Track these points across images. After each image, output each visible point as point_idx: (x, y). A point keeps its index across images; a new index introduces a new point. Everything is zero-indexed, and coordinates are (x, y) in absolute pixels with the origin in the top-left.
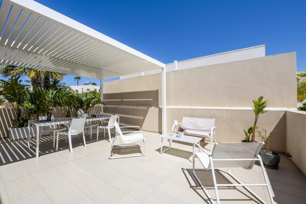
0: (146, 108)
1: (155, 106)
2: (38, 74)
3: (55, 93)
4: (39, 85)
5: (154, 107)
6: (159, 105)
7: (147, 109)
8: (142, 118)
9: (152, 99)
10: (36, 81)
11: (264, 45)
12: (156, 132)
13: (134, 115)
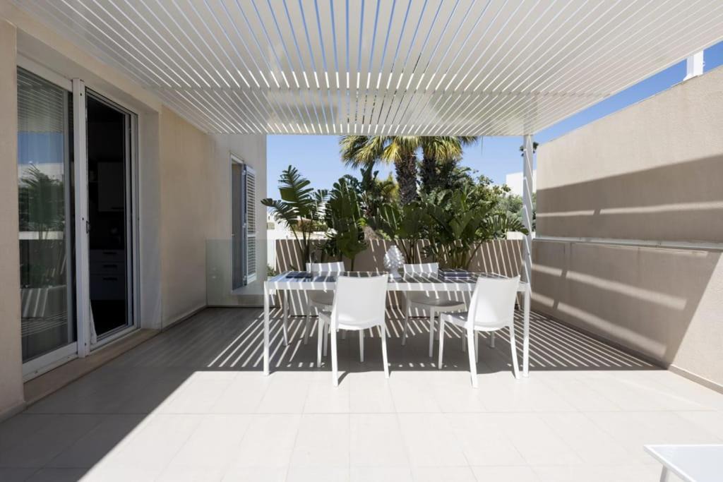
2: (406, 151)
3: (442, 198)
4: (410, 179)
7: (708, 259)
8: (678, 303)
10: (404, 170)
13: (637, 284)
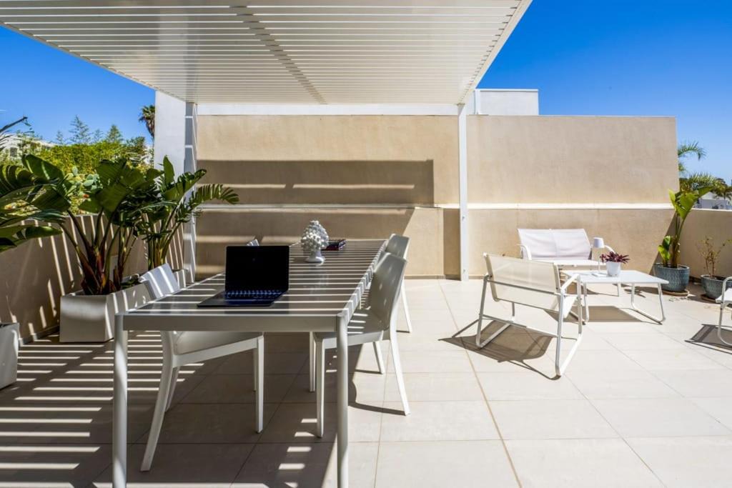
0: (403, 212)
1: (425, 203)
5: (420, 206)
6: (435, 200)
7: (406, 213)
9: (412, 187)
11: (537, 90)
12: (438, 277)
